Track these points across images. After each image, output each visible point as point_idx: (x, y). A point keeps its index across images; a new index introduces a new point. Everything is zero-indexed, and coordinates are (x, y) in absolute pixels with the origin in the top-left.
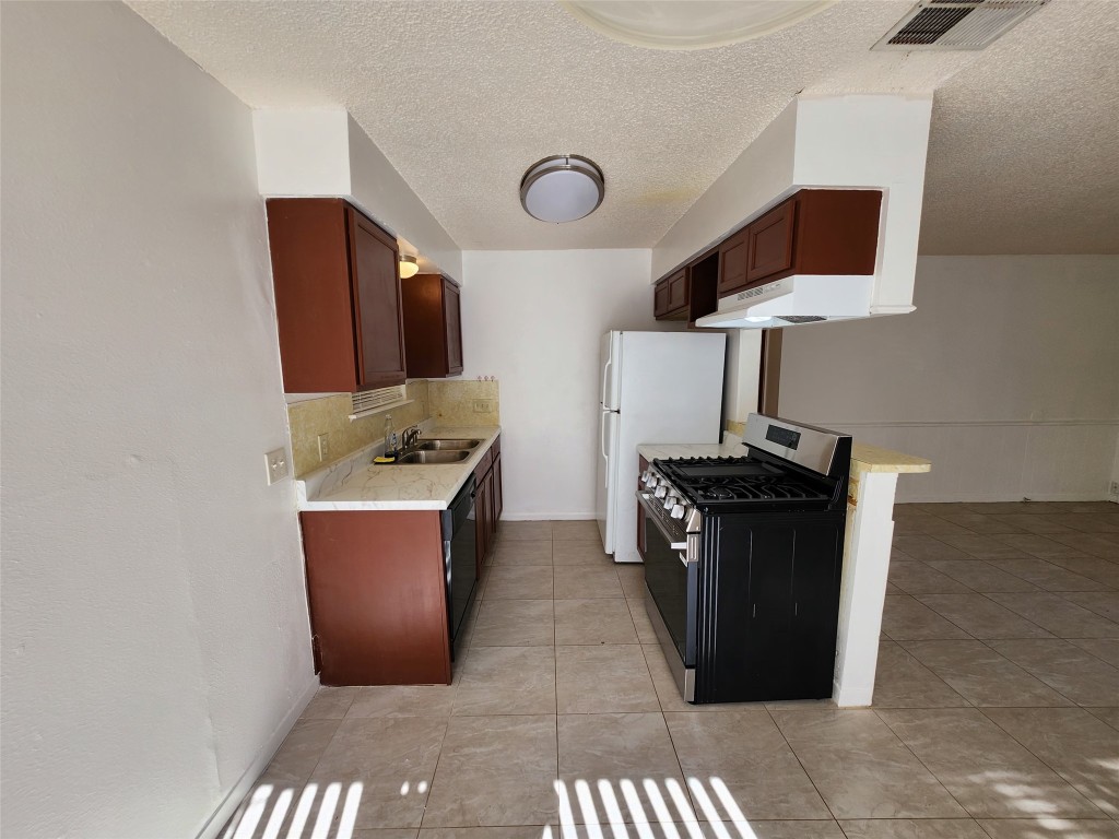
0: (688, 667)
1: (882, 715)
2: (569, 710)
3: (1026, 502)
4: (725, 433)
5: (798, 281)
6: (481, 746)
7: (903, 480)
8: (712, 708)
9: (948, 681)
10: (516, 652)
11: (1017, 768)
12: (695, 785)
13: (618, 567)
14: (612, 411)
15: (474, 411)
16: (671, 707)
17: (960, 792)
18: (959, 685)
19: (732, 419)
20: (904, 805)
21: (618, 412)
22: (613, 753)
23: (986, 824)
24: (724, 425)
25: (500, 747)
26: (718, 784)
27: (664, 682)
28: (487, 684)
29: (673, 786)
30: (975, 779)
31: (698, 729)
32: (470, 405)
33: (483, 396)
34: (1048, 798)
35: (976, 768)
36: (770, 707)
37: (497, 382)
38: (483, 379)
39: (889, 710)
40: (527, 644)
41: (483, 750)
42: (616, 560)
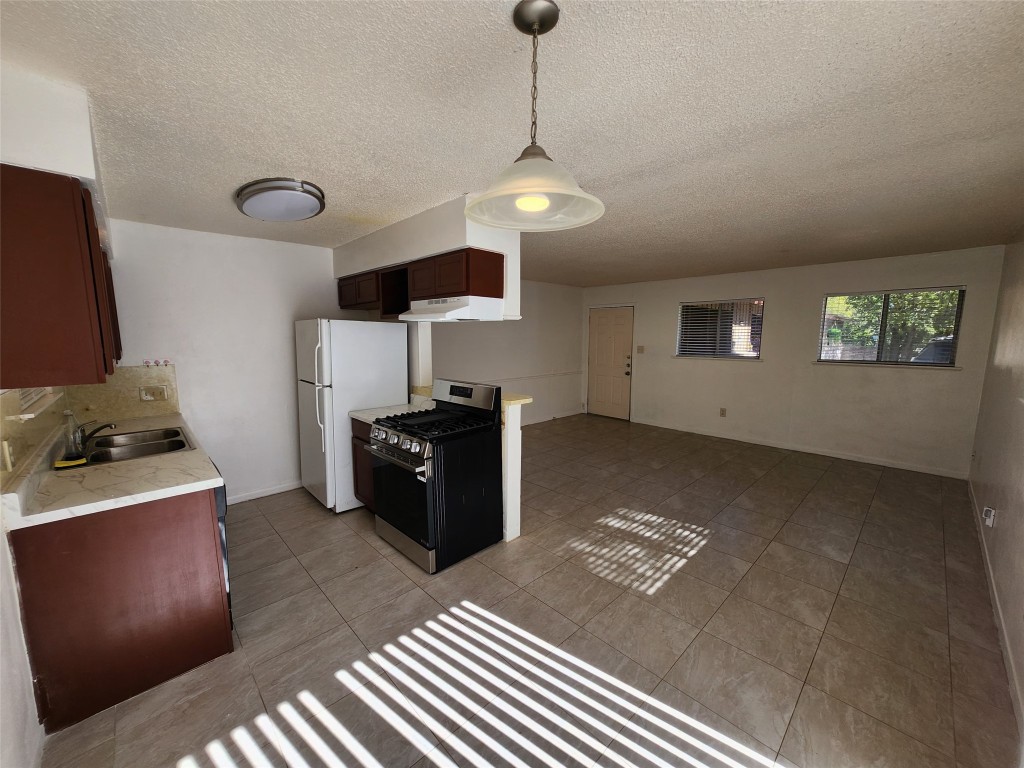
0: (430, 550)
1: (526, 538)
2: (354, 616)
3: (554, 420)
4: (412, 395)
5: (472, 299)
6: (295, 669)
7: (523, 407)
8: (446, 571)
9: (547, 512)
10: (284, 603)
11: (576, 535)
12: (455, 610)
13: (340, 517)
14: (324, 386)
15: (141, 400)
16: (422, 582)
17: (561, 554)
18: (549, 512)
19: (416, 385)
20: (544, 569)
21: (330, 386)
22: (399, 621)
23: (571, 560)
24: (411, 389)
25: (313, 661)
26: (466, 604)
27: (412, 571)
28: (271, 635)
29: (443, 617)
30: (564, 546)
31: (444, 585)
32: (136, 394)
33: (154, 383)
34: (586, 542)
35: (562, 542)
36: (476, 557)
37: (173, 366)
38: (152, 364)
39: (527, 534)
40: (291, 594)
41: (299, 670)
42: (337, 511)
